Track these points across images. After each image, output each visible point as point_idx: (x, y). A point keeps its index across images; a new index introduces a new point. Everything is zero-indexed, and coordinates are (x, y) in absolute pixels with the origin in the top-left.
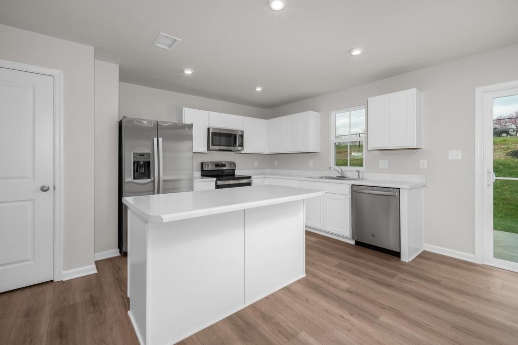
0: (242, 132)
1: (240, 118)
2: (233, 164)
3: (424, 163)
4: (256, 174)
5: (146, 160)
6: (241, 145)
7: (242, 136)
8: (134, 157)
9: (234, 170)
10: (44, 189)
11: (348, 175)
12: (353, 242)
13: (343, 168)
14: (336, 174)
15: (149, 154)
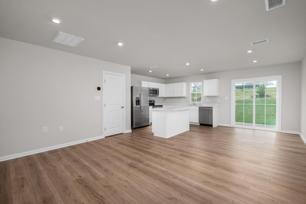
0: (158, 89)
1: (157, 84)
2: (154, 101)
3: (219, 100)
4: (164, 105)
5: (139, 99)
6: (158, 94)
7: (158, 91)
8: (136, 99)
9: (154, 103)
10: (122, 107)
11: (197, 104)
12: (199, 125)
13: (195, 102)
14: (193, 104)
15: (139, 97)
